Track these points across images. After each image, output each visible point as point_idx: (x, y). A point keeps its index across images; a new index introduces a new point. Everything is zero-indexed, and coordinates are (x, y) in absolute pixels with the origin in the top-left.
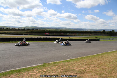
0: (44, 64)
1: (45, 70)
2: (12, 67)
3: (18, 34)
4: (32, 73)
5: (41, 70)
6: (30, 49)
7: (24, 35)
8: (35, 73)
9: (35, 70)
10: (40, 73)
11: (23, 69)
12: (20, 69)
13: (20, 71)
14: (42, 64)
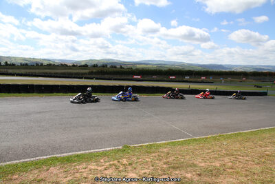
0: (125, 147)
1: (125, 161)
2: (54, 150)
3: (71, 78)
4: (96, 167)
5: (116, 162)
6: (95, 110)
7: (85, 78)
8: (103, 167)
9: (102, 161)
10: (114, 167)
11: (77, 156)
12: (71, 156)
13: (69, 160)
14: (121, 147)
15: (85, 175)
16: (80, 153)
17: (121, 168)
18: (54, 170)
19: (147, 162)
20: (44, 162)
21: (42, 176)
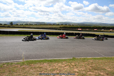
0: (74, 58)
1: (73, 64)
2: (46, 57)
3: (52, 29)
4: (61, 65)
5: (69, 64)
7: (58, 30)
8: (64, 66)
9: (64, 63)
10: (68, 66)
11: (54, 60)
12: (52, 60)
13: (51, 61)
14: (71, 58)
15: (57, 67)
16: (55, 59)
17: (72, 66)
18: (45, 64)
19: (83, 65)
20: (42, 61)
21: (41, 66)
